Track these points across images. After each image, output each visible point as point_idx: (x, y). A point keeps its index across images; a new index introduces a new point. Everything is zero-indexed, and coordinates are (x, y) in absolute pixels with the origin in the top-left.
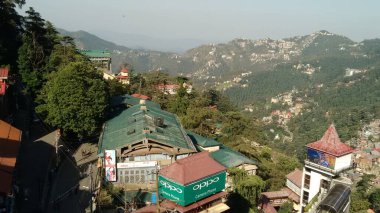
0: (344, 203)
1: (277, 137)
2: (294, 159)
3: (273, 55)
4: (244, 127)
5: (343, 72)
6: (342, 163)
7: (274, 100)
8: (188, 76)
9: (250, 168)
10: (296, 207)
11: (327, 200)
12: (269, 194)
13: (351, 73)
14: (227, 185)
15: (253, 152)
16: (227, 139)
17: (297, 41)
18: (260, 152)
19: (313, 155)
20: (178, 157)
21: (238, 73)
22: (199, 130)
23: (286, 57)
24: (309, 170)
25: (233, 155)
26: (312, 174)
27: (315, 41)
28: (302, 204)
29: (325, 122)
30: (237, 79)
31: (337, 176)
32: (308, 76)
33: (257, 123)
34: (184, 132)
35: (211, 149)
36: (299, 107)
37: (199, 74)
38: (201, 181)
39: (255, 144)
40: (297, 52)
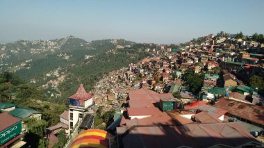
0: (91, 123)
1: (52, 95)
2: (63, 106)
3: (44, 49)
4: (31, 93)
5: (83, 57)
6: (88, 103)
7: (48, 75)
9: (38, 116)
10: (67, 131)
11: (83, 124)
12: (51, 128)
13: (88, 57)
14: (23, 130)
15: (38, 106)
16: (20, 102)
17: (58, 41)
18: (43, 106)
19: (73, 102)
21: (23, 61)
23: (52, 50)
24: (72, 110)
25: (25, 110)
26: (74, 112)
27: (68, 41)
28: (70, 129)
29: (78, 83)
30: (23, 64)
31: (86, 110)
32: (66, 60)
33: (39, 89)
35: (9, 110)
36: (63, 77)
39: (39, 101)
40: (58, 47)
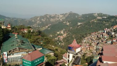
0: (79, 62)
1: (60, 44)
2: (65, 50)
3: (57, 19)
4: (49, 41)
5: (77, 24)
6: (78, 50)
7: (58, 33)
8: (31, 26)
9: (52, 54)
11: (74, 61)
12: (58, 61)
13: (79, 24)
14: (45, 60)
15: (52, 49)
16: (44, 45)
17: (64, 15)
18: (55, 49)
19: (70, 48)
20: (29, 53)
21: (47, 25)
22: (35, 43)
23: (61, 20)
24: (69, 53)
25: (46, 50)
26: (70, 54)
27: (69, 15)
28: (67, 63)
29: (73, 38)
30: (47, 27)
31: (77, 54)
32: (67, 25)
33: (53, 40)
34: (31, 44)
35: (39, 49)
36: (65, 34)
37: (35, 25)
38: (37, 59)
39: (53, 46)
40: (64, 18)
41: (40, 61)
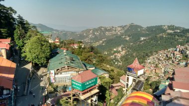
0: (141, 87)
1: (116, 63)
2: (123, 71)
3: (114, 32)
4: (104, 60)
5: (139, 39)
6: (140, 72)
7: (115, 50)
8: (82, 41)
9: (107, 76)
10: (124, 89)
11: (135, 86)
12: (114, 85)
13: (142, 39)
14: (98, 82)
15: (107, 69)
16: (98, 65)
17: (123, 27)
18: (110, 69)
19: (130, 70)
20: (79, 72)
21: (101, 40)
22: (87, 61)
23: (119, 33)
24: (128, 75)
25: (100, 70)
26: (130, 77)
27: (129, 27)
28: (126, 88)
29: (134, 57)
30: (101, 42)
31: (138, 77)
32: (127, 40)
33: (109, 58)
34: (81, 62)
35: (91, 69)
36: (124, 52)
37: (87, 40)
38: (88, 81)
39: (108, 66)
40: (123, 31)
41: (92, 83)
